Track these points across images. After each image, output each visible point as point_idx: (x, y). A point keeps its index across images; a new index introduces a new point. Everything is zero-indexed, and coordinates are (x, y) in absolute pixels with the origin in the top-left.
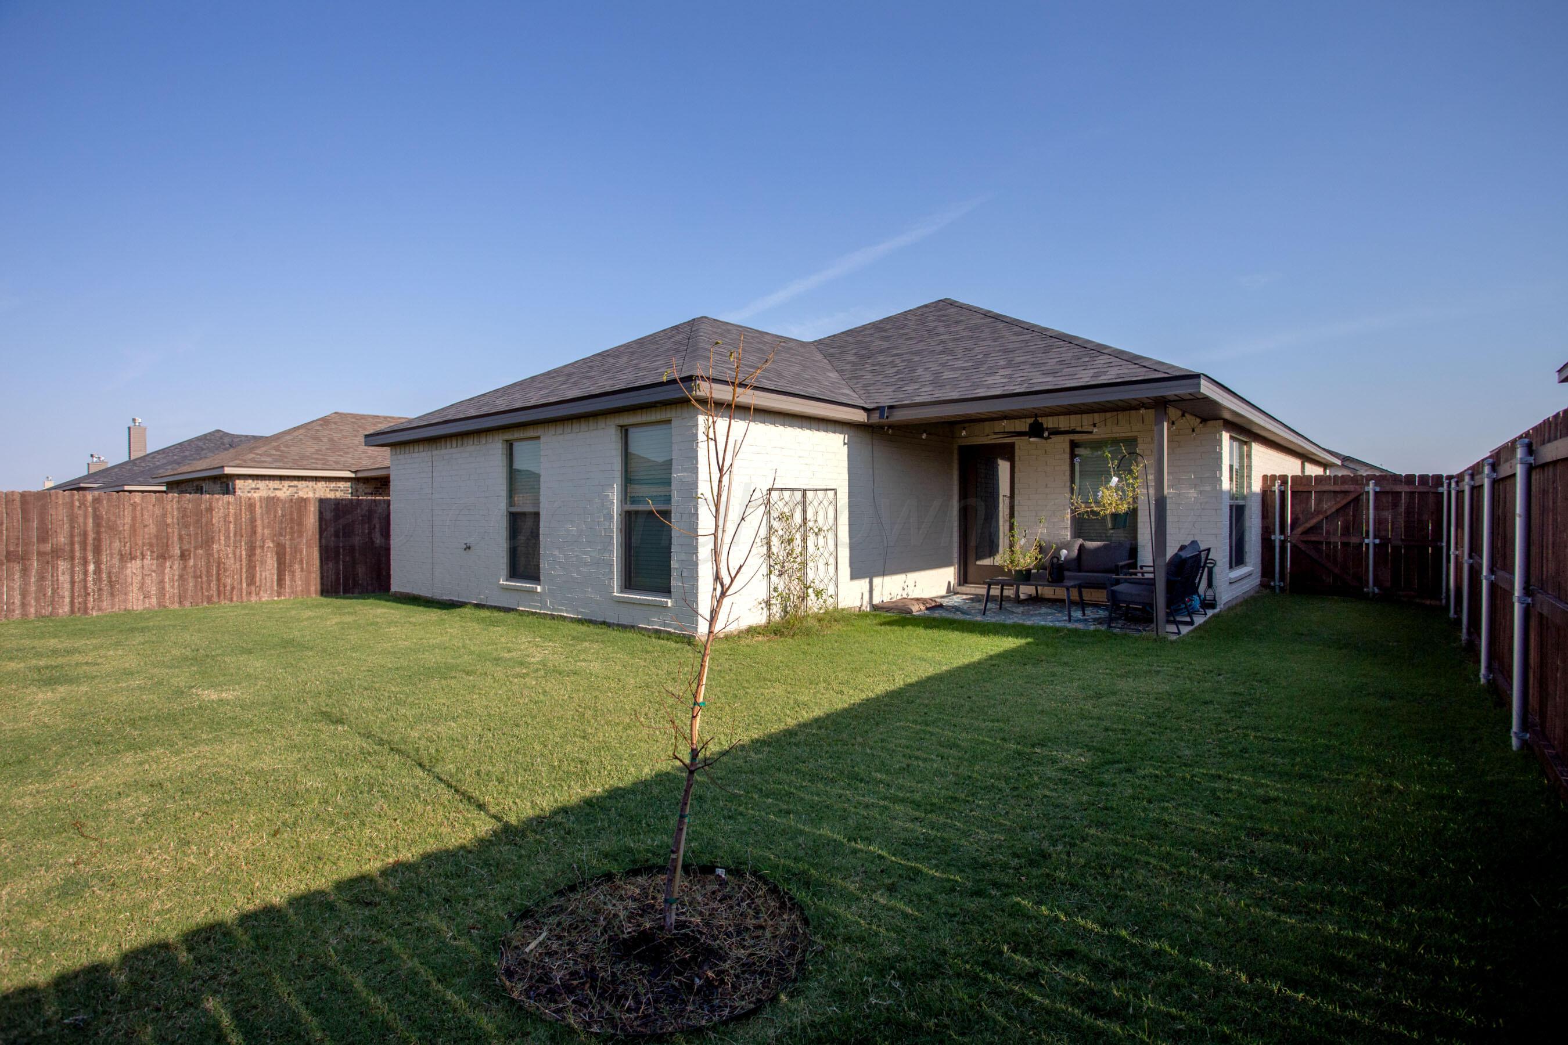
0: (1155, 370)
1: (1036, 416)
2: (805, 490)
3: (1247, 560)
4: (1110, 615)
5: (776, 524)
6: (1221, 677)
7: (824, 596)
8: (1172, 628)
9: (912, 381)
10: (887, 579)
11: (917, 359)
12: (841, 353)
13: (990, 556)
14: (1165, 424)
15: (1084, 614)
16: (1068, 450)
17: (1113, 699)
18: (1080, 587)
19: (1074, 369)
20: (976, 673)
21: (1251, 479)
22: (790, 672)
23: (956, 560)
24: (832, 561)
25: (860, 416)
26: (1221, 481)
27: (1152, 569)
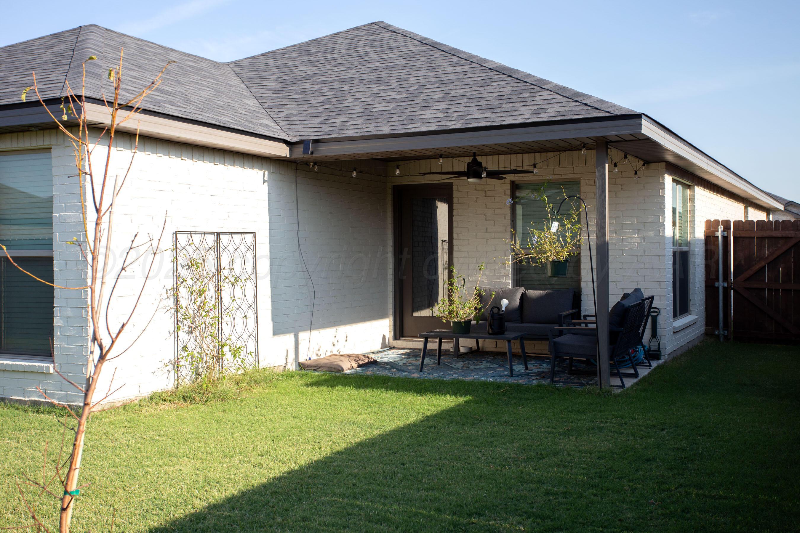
0: (597, 109)
1: (475, 155)
2: (218, 234)
3: (691, 308)
4: (553, 367)
5: (184, 272)
6: (664, 432)
7: (243, 355)
8: (616, 381)
9: (340, 113)
10: (315, 333)
11: (346, 87)
12: (260, 77)
13: (428, 307)
14: (607, 166)
15: (527, 368)
16: (508, 192)
17: (555, 459)
18: (522, 339)
19: (514, 105)
20: (411, 436)
21: (694, 225)
22: (201, 444)
23: (391, 311)
24: (251, 314)
25: (283, 151)
26: (664, 225)
27: (594, 319)
